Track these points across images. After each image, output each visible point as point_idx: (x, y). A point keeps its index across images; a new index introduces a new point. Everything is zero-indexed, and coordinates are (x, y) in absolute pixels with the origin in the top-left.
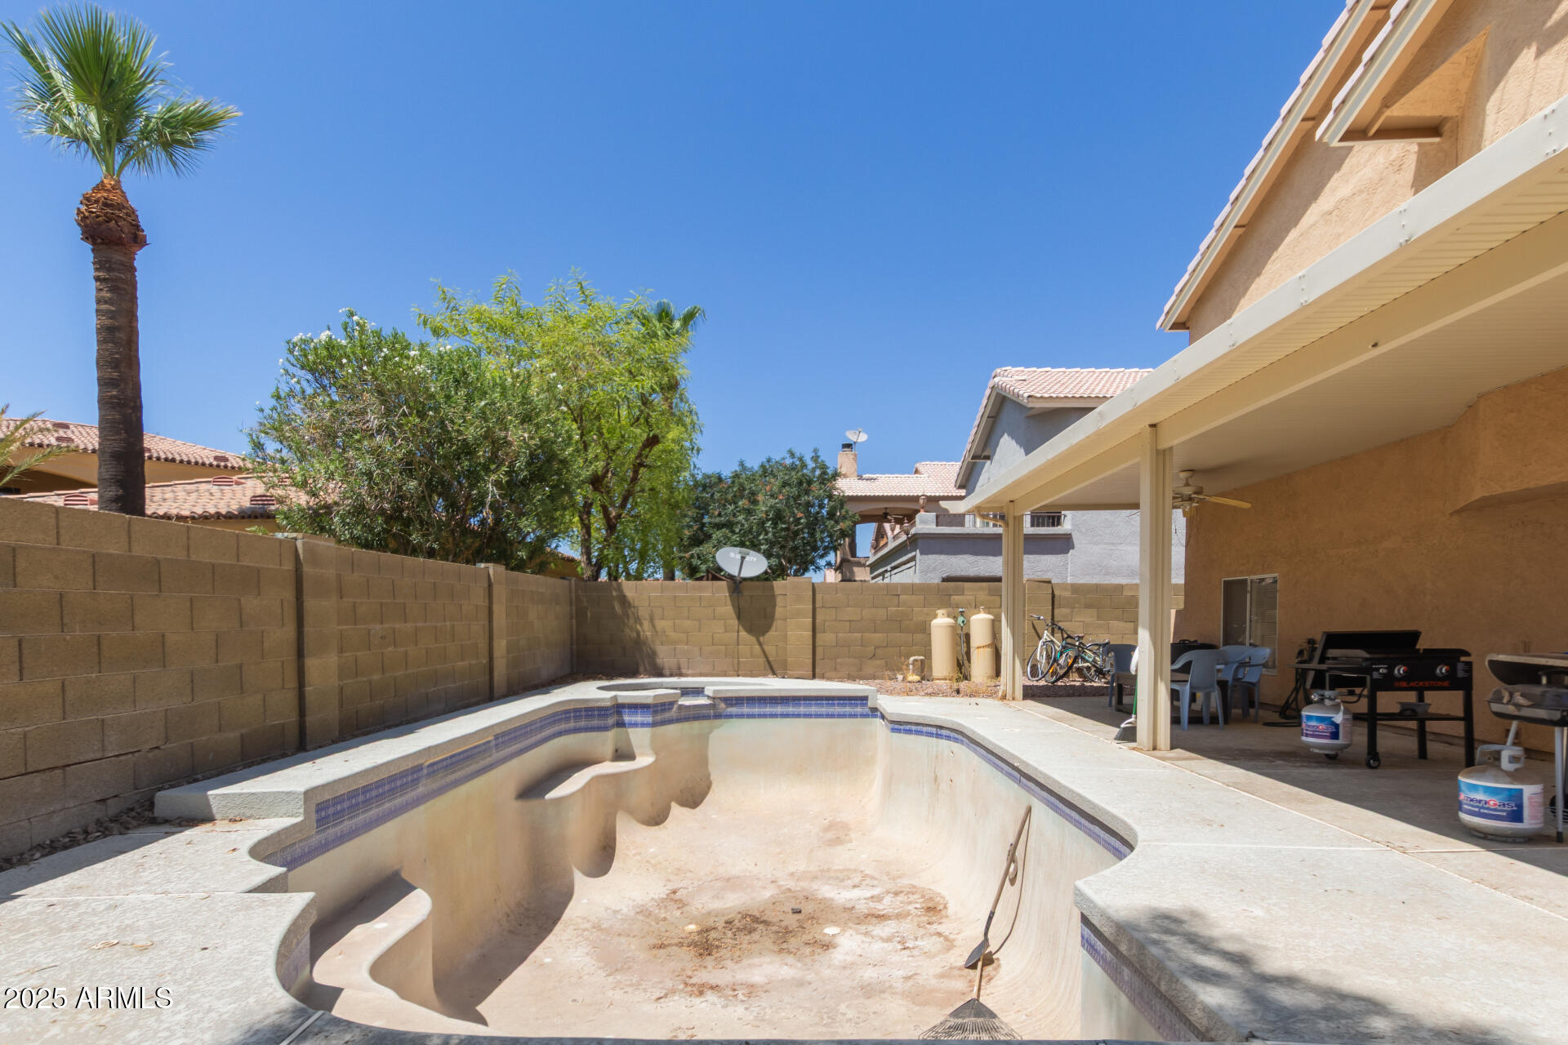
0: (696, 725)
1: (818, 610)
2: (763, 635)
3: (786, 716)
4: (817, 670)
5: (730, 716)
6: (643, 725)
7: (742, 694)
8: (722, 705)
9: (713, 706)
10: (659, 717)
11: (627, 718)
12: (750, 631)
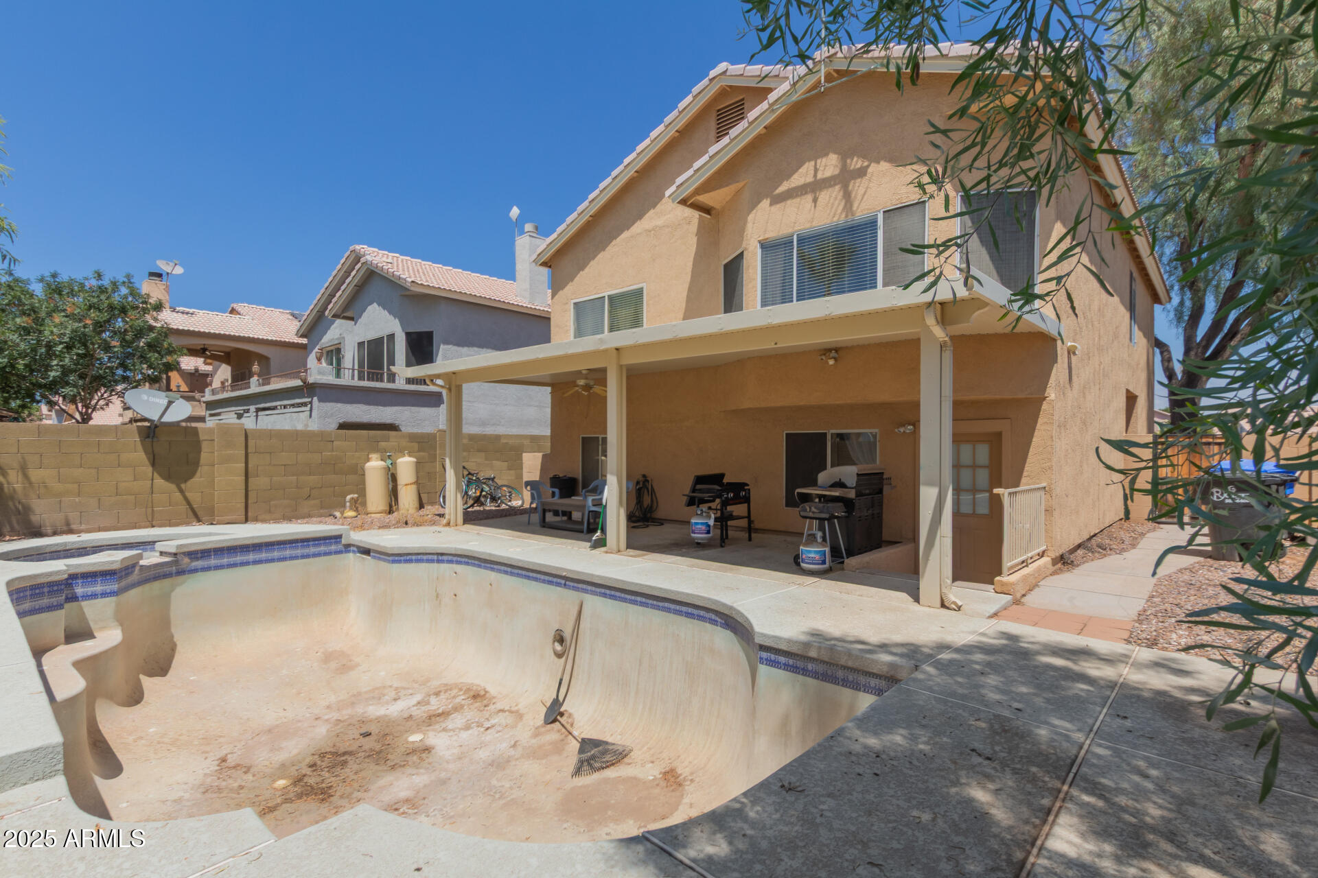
0: (157, 585)
1: (250, 456)
2: (186, 481)
3: (260, 562)
4: (250, 514)
5: (195, 571)
6: (104, 595)
7: (209, 546)
8: (186, 560)
9: (176, 562)
10: (124, 583)
11: (79, 590)
12: (168, 477)
